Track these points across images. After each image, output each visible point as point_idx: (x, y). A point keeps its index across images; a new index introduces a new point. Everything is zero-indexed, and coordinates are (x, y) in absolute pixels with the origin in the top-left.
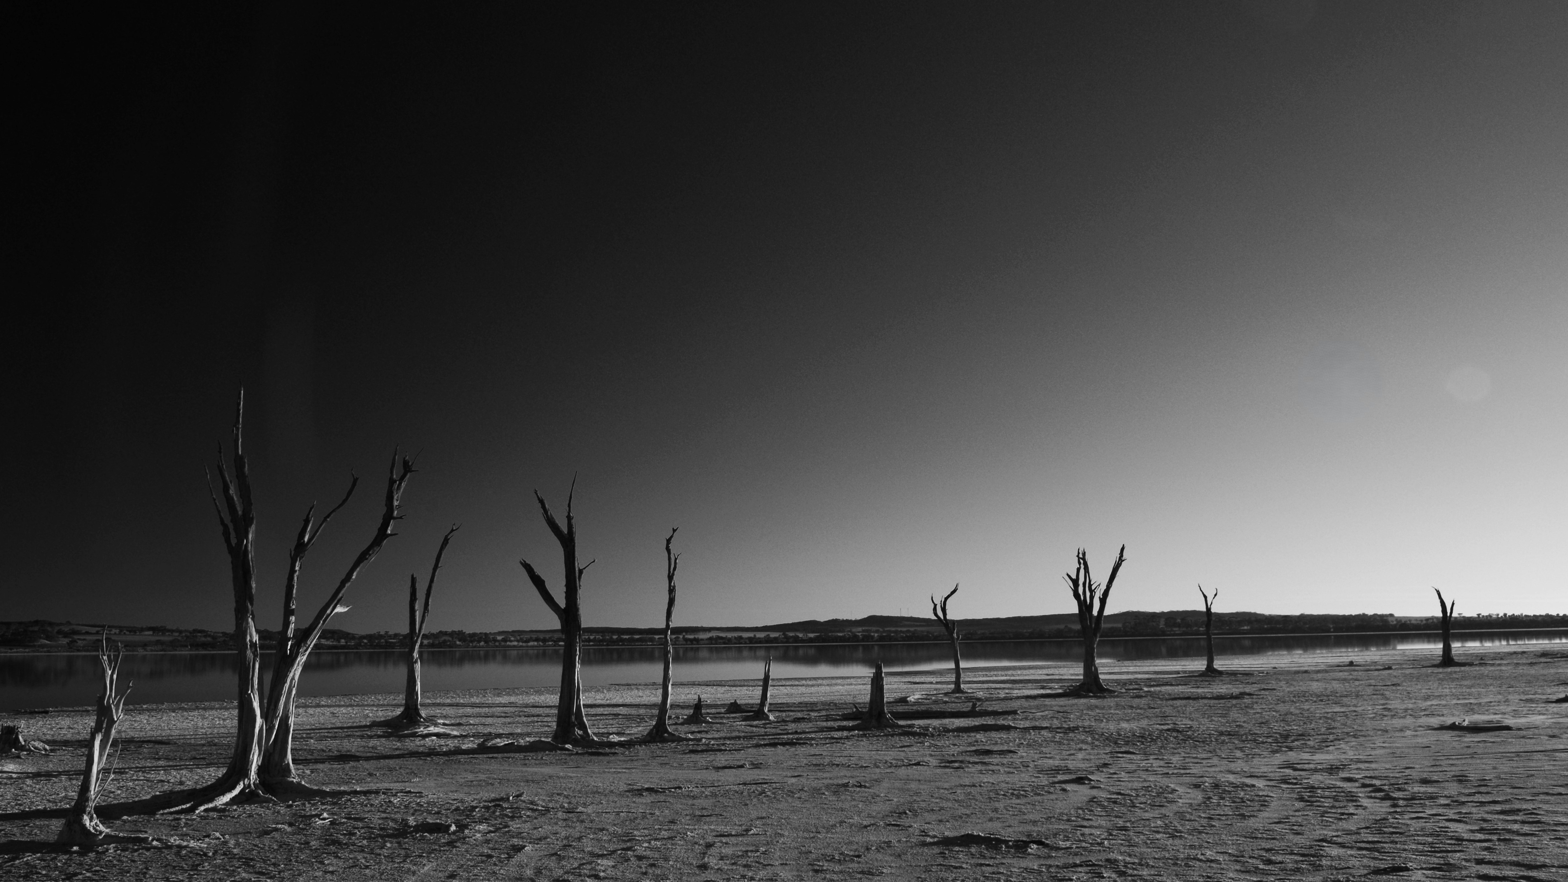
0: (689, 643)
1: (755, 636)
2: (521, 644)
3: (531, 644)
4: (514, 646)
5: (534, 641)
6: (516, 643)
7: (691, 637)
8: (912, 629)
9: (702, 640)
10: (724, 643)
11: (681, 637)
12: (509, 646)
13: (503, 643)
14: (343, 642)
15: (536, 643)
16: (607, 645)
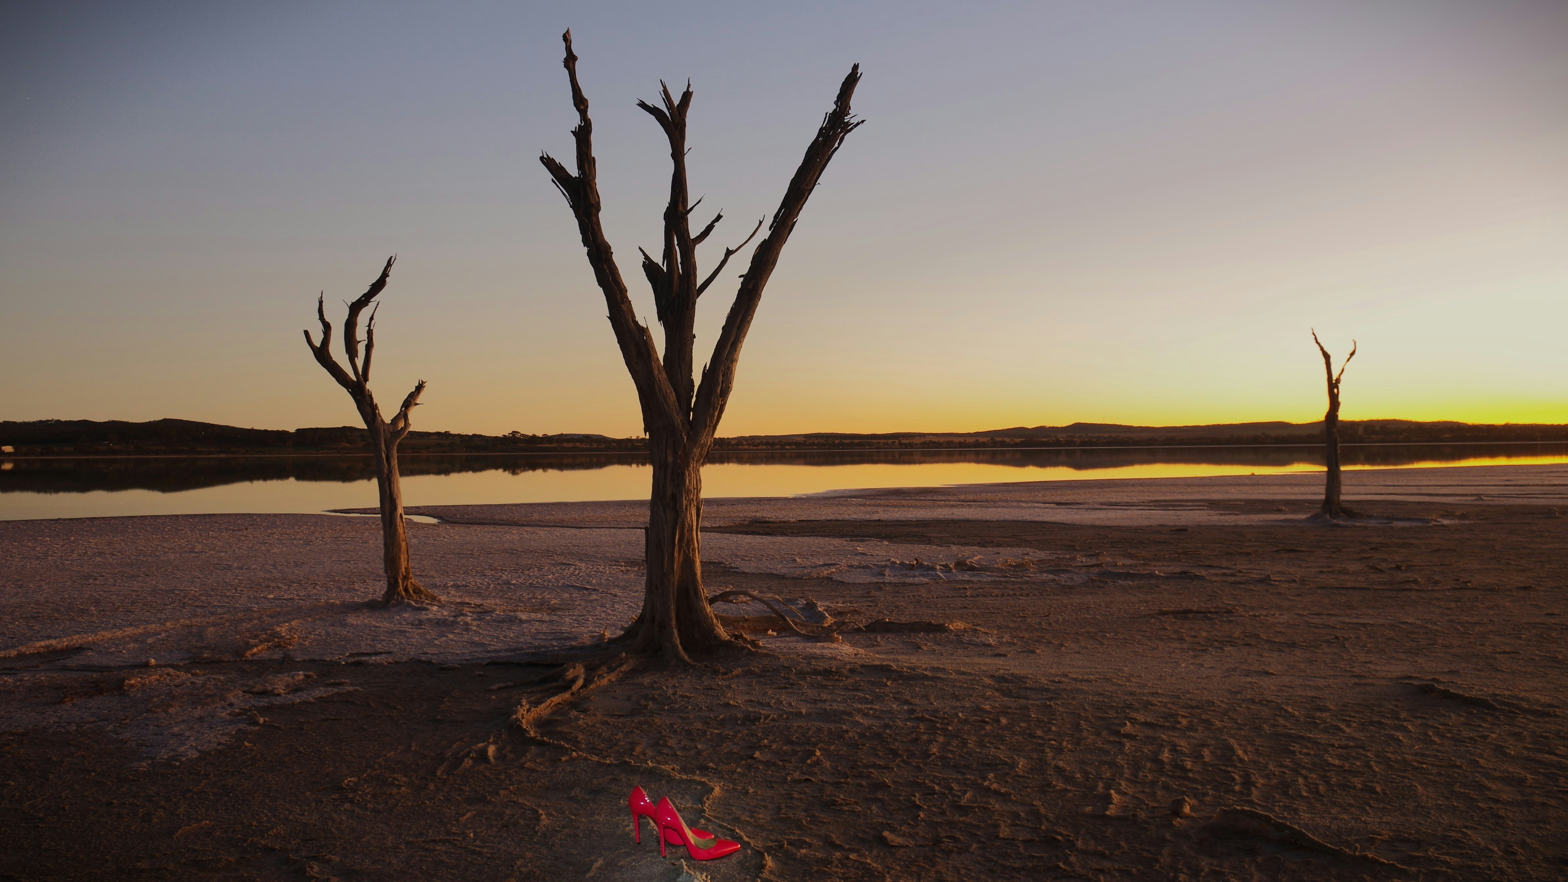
0: (903, 447)
1: (965, 440)
2: (751, 447)
3: (761, 447)
4: (746, 450)
5: (764, 445)
6: (747, 447)
7: (907, 442)
8: (1114, 435)
9: (916, 444)
10: (936, 448)
11: (897, 441)
12: (740, 450)
13: (735, 447)
14: (595, 446)
15: (765, 447)
16: (829, 449)
